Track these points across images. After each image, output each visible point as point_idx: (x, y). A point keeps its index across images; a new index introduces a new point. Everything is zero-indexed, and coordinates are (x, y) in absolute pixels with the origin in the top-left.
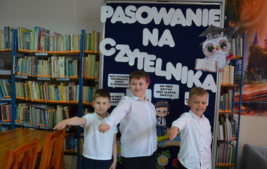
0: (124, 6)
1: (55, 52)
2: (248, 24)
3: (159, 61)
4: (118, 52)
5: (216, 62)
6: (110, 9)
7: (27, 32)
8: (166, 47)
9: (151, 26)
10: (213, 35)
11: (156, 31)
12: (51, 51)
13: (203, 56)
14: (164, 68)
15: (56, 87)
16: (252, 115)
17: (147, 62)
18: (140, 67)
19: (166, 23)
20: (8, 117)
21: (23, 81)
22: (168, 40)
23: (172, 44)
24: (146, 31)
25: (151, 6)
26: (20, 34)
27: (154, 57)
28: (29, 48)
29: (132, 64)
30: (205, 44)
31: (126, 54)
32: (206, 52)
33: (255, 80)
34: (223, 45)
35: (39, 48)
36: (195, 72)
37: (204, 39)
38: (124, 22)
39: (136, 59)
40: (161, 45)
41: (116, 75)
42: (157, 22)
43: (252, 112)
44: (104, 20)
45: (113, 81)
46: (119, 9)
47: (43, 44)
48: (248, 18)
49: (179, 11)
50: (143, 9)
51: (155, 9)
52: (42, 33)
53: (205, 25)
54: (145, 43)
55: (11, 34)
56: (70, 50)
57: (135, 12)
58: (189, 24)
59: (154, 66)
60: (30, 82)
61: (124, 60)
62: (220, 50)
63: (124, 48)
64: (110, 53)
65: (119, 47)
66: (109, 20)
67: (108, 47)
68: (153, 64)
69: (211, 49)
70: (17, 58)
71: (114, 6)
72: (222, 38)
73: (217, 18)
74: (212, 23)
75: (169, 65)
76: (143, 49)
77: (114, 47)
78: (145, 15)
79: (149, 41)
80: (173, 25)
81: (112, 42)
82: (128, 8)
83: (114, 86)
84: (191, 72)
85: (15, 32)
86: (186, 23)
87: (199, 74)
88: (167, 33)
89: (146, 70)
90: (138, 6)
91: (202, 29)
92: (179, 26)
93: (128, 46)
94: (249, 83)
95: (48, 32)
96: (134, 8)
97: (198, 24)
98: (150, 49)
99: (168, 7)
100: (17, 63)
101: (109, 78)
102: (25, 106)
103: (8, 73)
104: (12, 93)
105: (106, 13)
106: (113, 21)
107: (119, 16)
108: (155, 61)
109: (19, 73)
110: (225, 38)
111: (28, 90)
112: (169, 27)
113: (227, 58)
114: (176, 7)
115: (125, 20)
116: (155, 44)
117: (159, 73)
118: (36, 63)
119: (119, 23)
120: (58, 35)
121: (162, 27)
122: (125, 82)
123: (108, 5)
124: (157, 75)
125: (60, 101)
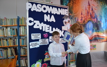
0: (37, 4)
2: (75, 14)
3: (51, 27)
4: (35, 24)
5: (67, 27)
6: (30, 4)
8: (53, 22)
10: (66, 18)
17: (46, 28)
18: (44, 30)
19: (52, 13)
22: (53, 19)
23: (55, 21)
24: (45, 15)
25: (47, 5)
27: (49, 26)
29: (41, 29)
30: (64, 21)
31: (38, 25)
32: (64, 24)
34: (69, 22)
36: (62, 31)
37: (64, 19)
38: (37, 11)
39: (42, 27)
40: (51, 21)
41: (34, 34)
42: (49, 12)
44: (28, 9)
45: (33, 37)
46: (34, 5)
48: (75, 12)
49: (56, 8)
50: (44, 6)
51: (48, 7)
53: (64, 15)
54: (45, 20)
57: (41, 7)
59: (49, 29)
61: (38, 27)
63: (37, 22)
64: (32, 24)
65: (35, 22)
66: (30, 9)
67: (30, 22)
69: (66, 23)
71: (32, 3)
72: (68, 19)
73: (67, 12)
74: (66, 14)
75: (54, 29)
76: (45, 23)
77: (33, 22)
78: (45, 9)
79: (47, 20)
82: (38, 5)
83: (34, 39)
84: (61, 31)
86: (58, 13)
87: (63, 31)
88: (53, 16)
89: (46, 31)
90: (42, 5)
91: (63, 16)
92: (56, 14)
93: (39, 21)
97: (62, 14)
98: (47, 23)
101: (32, 36)
105: (28, 6)
106: (32, 10)
107: (34, 8)
108: (49, 27)
110: (69, 19)
112: (53, 14)
113: (70, 26)
115: (37, 10)
116: (49, 21)
119: (34, 11)
122: (38, 37)
123: (29, 2)
124: (50, 33)
125: (10, 46)
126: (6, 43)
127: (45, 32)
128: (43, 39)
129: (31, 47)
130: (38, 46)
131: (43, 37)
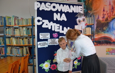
0: (45, 3)
1: (22, 25)
3: (61, 27)
4: (43, 23)
5: (82, 27)
6: (39, 4)
7: (10, 18)
8: (63, 21)
9: (57, 12)
10: (80, 16)
11: (59, 14)
12: (20, 25)
13: (77, 24)
14: (63, 30)
15: (23, 39)
16: (99, 46)
17: (56, 27)
18: (53, 30)
19: (63, 11)
20: (3, 53)
21: (9, 38)
22: (64, 18)
23: (66, 20)
24: (55, 14)
25: (57, 3)
26: (7, 19)
27: (59, 25)
28: (10, 24)
29: (50, 28)
30: (77, 20)
31: (47, 24)
32: (78, 23)
33: (99, 32)
34: (84, 20)
35: (15, 24)
37: (77, 17)
38: (45, 10)
39: (51, 26)
40: (61, 20)
41: (43, 33)
42: (59, 10)
43: (99, 45)
44: (36, 9)
45: (42, 36)
46: (43, 4)
47: (16, 23)
48: (95, 9)
49: (68, 6)
50: (53, 5)
51: (58, 5)
52: (16, 18)
53: (77, 12)
54: (55, 19)
55: (3, 19)
56: (28, 24)
57: (50, 6)
58: (72, 12)
59: (59, 29)
60: (12, 38)
61: (46, 27)
62: (83, 22)
63: (46, 22)
64: (40, 23)
65: (44, 21)
66: (38, 9)
67: (39, 21)
68: (58, 28)
69: (80, 21)
70: (6, 29)
71: (41, 2)
72: (83, 17)
73: (81, 10)
74: (80, 11)
75: (65, 28)
76: (54, 22)
77: (42, 21)
78: (54, 7)
79: (57, 18)
80: (66, 12)
81: (40, 19)
82: (47, 4)
83: (42, 39)
85: (5, 18)
86: (71, 11)
88: (63, 15)
89: (56, 31)
90: (51, 3)
91: (76, 13)
92: (68, 12)
93: (48, 21)
94: (97, 34)
95: (18, 17)
96: (49, 4)
97: (75, 12)
98: (57, 22)
99: (63, 4)
100: (6, 30)
101: (40, 35)
102: (10, 48)
103: (3, 35)
104: (5, 43)
105: (37, 5)
106: (41, 9)
107: (43, 7)
108: (59, 27)
109: (7, 34)
110: (84, 17)
111: (12, 41)
112: (64, 13)
113: (85, 25)
114: (66, 4)
115: (46, 9)
116: (59, 20)
117: (61, 32)
118: (14, 30)
119: (43, 10)
120: (22, 19)
121: (61, 13)
122: (47, 36)
123: (37, 1)
124: (60, 32)
125: (25, 45)
126: (22, 42)
127: (54, 32)
128: (53, 39)
129: (39, 47)
130: (46, 46)
131: (52, 37)
